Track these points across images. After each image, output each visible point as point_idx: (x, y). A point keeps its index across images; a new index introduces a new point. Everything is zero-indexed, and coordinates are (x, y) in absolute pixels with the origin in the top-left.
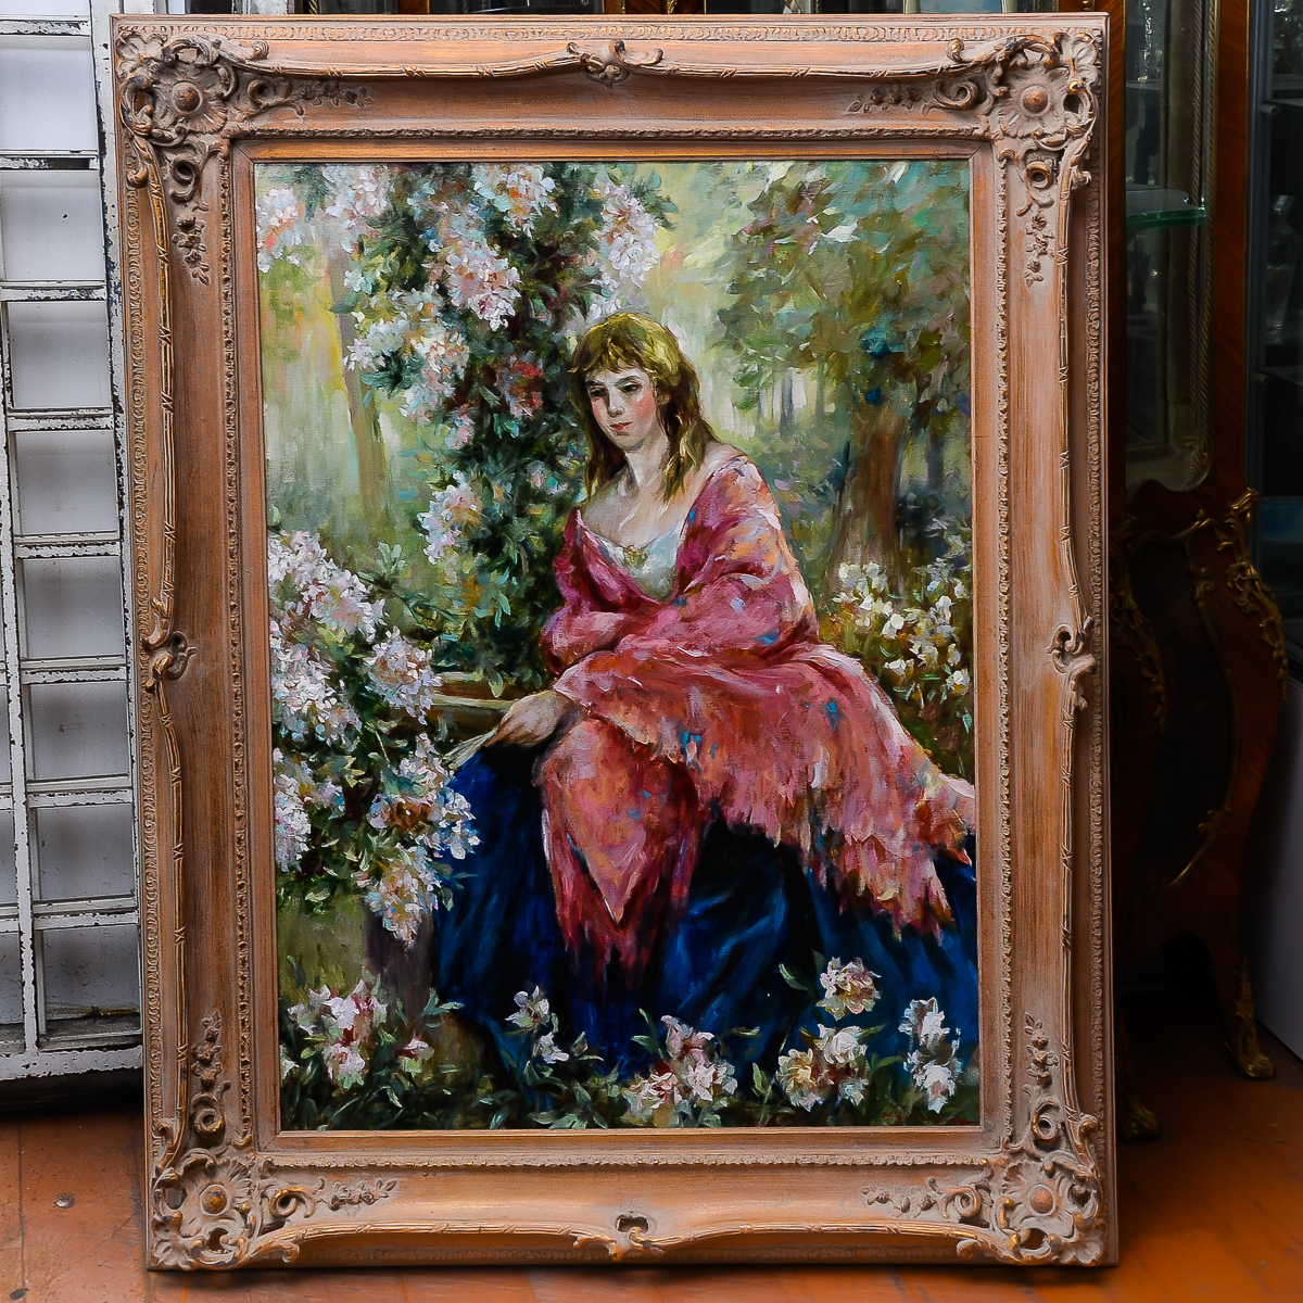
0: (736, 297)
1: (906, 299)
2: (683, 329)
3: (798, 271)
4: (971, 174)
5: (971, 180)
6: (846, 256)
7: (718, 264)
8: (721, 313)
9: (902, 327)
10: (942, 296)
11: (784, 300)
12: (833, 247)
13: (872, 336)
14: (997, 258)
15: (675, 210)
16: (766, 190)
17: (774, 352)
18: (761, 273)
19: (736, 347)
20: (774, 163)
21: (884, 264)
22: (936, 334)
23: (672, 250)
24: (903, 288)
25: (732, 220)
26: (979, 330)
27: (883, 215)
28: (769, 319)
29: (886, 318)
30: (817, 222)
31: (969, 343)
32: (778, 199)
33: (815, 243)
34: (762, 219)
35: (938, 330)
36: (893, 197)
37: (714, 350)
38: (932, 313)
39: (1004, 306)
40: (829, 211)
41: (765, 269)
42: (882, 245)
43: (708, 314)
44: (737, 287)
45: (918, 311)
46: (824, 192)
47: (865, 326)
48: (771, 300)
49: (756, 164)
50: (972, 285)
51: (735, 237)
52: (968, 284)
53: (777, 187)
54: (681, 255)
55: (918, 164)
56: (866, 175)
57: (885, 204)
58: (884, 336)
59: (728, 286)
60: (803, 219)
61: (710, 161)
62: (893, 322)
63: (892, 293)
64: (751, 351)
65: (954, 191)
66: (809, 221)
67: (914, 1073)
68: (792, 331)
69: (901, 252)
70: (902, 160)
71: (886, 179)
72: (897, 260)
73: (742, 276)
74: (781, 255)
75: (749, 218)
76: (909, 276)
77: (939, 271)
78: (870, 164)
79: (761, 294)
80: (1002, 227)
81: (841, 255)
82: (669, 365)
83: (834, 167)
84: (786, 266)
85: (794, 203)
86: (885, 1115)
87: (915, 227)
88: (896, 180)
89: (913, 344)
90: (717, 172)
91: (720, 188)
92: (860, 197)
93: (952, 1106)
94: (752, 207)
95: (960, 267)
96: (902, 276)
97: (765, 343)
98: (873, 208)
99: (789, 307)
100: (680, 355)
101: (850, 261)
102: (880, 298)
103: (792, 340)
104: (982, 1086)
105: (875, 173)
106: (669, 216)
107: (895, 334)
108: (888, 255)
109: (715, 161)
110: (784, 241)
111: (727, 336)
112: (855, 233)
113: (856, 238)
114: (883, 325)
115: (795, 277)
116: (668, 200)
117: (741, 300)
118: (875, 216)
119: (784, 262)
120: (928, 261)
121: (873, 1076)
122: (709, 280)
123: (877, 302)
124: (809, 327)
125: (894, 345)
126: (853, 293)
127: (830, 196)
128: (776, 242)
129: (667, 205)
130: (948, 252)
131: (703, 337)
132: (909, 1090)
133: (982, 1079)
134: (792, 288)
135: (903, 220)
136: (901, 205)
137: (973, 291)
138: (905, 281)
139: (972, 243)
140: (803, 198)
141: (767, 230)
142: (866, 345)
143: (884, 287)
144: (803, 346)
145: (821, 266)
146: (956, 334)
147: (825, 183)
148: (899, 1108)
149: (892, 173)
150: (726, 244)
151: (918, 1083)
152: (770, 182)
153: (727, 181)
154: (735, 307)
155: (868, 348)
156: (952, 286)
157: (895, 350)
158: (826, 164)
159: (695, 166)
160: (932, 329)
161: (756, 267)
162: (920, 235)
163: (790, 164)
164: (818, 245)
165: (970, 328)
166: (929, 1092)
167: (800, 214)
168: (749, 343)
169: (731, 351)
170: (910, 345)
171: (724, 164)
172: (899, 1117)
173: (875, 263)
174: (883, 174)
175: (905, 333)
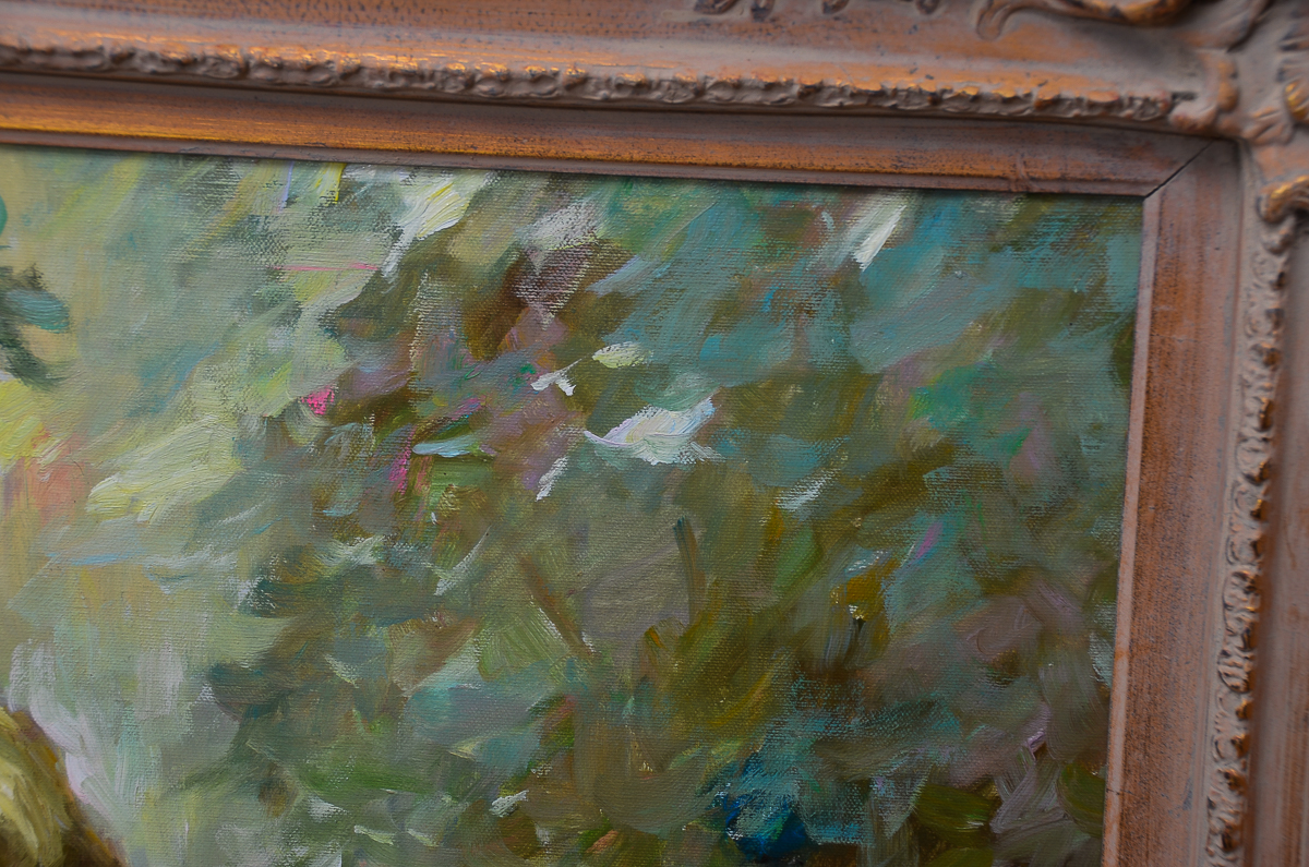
0: (271, 630)
1: (878, 672)
2: (83, 723)
3: (496, 551)
4: (1149, 250)
5: (1148, 275)
6: (671, 512)
7: (207, 515)
8: (221, 676)
9: (858, 764)
10: (1009, 670)
11: (442, 645)
12: (624, 478)
13: (751, 784)
14: (1225, 571)
15: (60, 319)
16: (390, 268)
17: (400, 817)
18: (363, 552)
19: (270, 789)
20: (421, 179)
21: (803, 546)
22: (980, 792)
23: (47, 454)
24: (867, 633)
25: (264, 364)
26: (1140, 800)
27: (812, 380)
28: (389, 707)
29: (800, 731)
30: (569, 390)
31: (1098, 835)
32: (431, 301)
33: (561, 464)
34: (375, 369)
35: (986, 782)
36: (850, 318)
37: (192, 798)
38: (968, 722)
39: (1242, 747)
40: (615, 355)
41: (377, 540)
42: (800, 484)
43: (174, 676)
44: (273, 595)
45: (919, 713)
46: (601, 288)
47: (726, 751)
48: (401, 645)
49: (357, 175)
50: (1123, 639)
51: (277, 426)
52: (1107, 635)
53: (431, 259)
54: (77, 475)
55: (950, 206)
56: (755, 238)
57: (820, 342)
58: (790, 789)
59: (245, 588)
60: (522, 375)
61: (189, 157)
62: (822, 744)
63: (827, 646)
64: (322, 809)
65: (1076, 309)
66: (541, 384)
68: (467, 749)
69: (867, 510)
70: (889, 190)
71: (828, 255)
72: (850, 537)
73: (295, 557)
74: (436, 496)
75: (327, 360)
76: (894, 596)
77: (1001, 583)
78: (769, 197)
79: (363, 621)
80: (1254, 463)
81: (652, 506)
82: (31, 838)
83: (639, 201)
84: (454, 533)
85: (486, 321)
87: (924, 426)
88: (865, 256)
89: (895, 821)
90: (210, 196)
91: (222, 252)
92: (729, 312)
94: (341, 324)
95: (1080, 576)
96: (867, 591)
97: (371, 783)
98: (776, 352)
99: (459, 670)
100: (70, 807)
101: (682, 530)
102: (782, 662)
103: (468, 782)
105: (792, 231)
106: (40, 340)
107: (830, 785)
108: (818, 516)
109: (201, 157)
110: (450, 448)
111: (240, 754)
112: (707, 434)
113: (706, 453)
114: (789, 752)
115: (484, 571)
116: (33, 282)
117: (290, 639)
118: (780, 380)
119: (447, 521)
120: (964, 547)
122: (176, 562)
123: (772, 673)
124: (526, 742)
125: (824, 819)
126: (687, 641)
127: (619, 304)
128: (423, 448)
129: (29, 300)
130: (1040, 521)
131: (154, 753)
134: (473, 609)
135: (880, 400)
136: (878, 350)
137: (1123, 665)
138: (877, 613)
139: (1132, 498)
140: (520, 305)
141: (390, 407)
142: (727, 814)
143: (799, 623)
144: (503, 803)
145: (578, 539)
146: (1051, 800)
147: (602, 256)
149: (853, 232)
150: (242, 446)
152: (405, 240)
153: (245, 230)
154: (271, 661)
155: (732, 823)
156: (1046, 637)
157: (827, 836)
158: (608, 192)
159: (129, 171)
160: (965, 774)
161: (347, 529)
162: (942, 454)
163: (476, 183)
164: (571, 471)
165: (1102, 784)
167: (506, 361)
168: (317, 782)
169: (251, 806)
170: (880, 826)
171: (237, 169)
173: (774, 537)
174: (816, 236)
175: (865, 786)
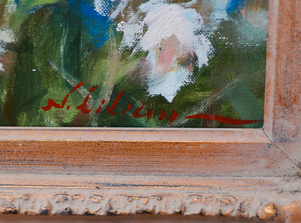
67: (118, 19)
86: (51, 103)
93: (203, 88)
104: (272, 49)
121: (26, 23)
132: (105, 55)
133: (274, 34)
148: (83, 91)
151: (128, 41)
166: (152, 59)
172: (83, 109)
